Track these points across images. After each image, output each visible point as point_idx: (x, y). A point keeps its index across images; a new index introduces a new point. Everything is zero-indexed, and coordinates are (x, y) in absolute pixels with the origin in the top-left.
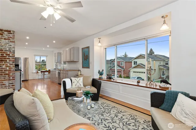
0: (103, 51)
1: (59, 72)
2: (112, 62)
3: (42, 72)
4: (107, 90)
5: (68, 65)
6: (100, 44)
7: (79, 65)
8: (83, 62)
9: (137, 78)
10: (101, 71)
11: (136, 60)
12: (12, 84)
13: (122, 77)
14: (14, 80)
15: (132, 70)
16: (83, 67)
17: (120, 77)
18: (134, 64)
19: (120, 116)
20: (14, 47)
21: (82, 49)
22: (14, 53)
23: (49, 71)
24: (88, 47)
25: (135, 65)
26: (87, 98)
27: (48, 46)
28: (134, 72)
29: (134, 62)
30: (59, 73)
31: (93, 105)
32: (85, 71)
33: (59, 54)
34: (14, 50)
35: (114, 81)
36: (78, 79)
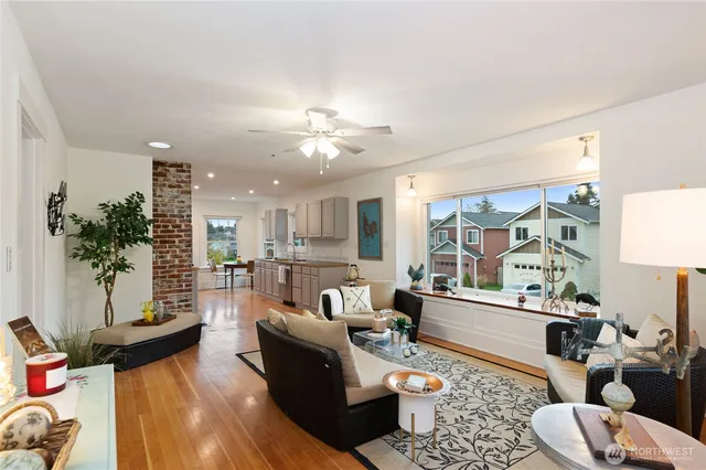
0: (422, 209)
1: (289, 268)
2: (437, 229)
3: (227, 266)
4: (436, 321)
5: (311, 248)
6: (412, 193)
7: (350, 251)
8: (360, 241)
9: (529, 288)
10: (416, 268)
11: (522, 224)
12: (186, 301)
13: (472, 286)
14: (190, 290)
15: (510, 260)
16: (360, 257)
17: (468, 283)
18: (518, 238)
19: (474, 378)
20: (190, 207)
21: (359, 203)
22: (190, 221)
23: (250, 266)
24: (378, 201)
25: (522, 242)
26: (402, 334)
27: (251, 192)
28: (517, 267)
29: (518, 229)
30: (288, 274)
31: (415, 350)
32: (367, 268)
33: (282, 214)
34: (188, 213)
35: (455, 296)
36: (358, 290)
